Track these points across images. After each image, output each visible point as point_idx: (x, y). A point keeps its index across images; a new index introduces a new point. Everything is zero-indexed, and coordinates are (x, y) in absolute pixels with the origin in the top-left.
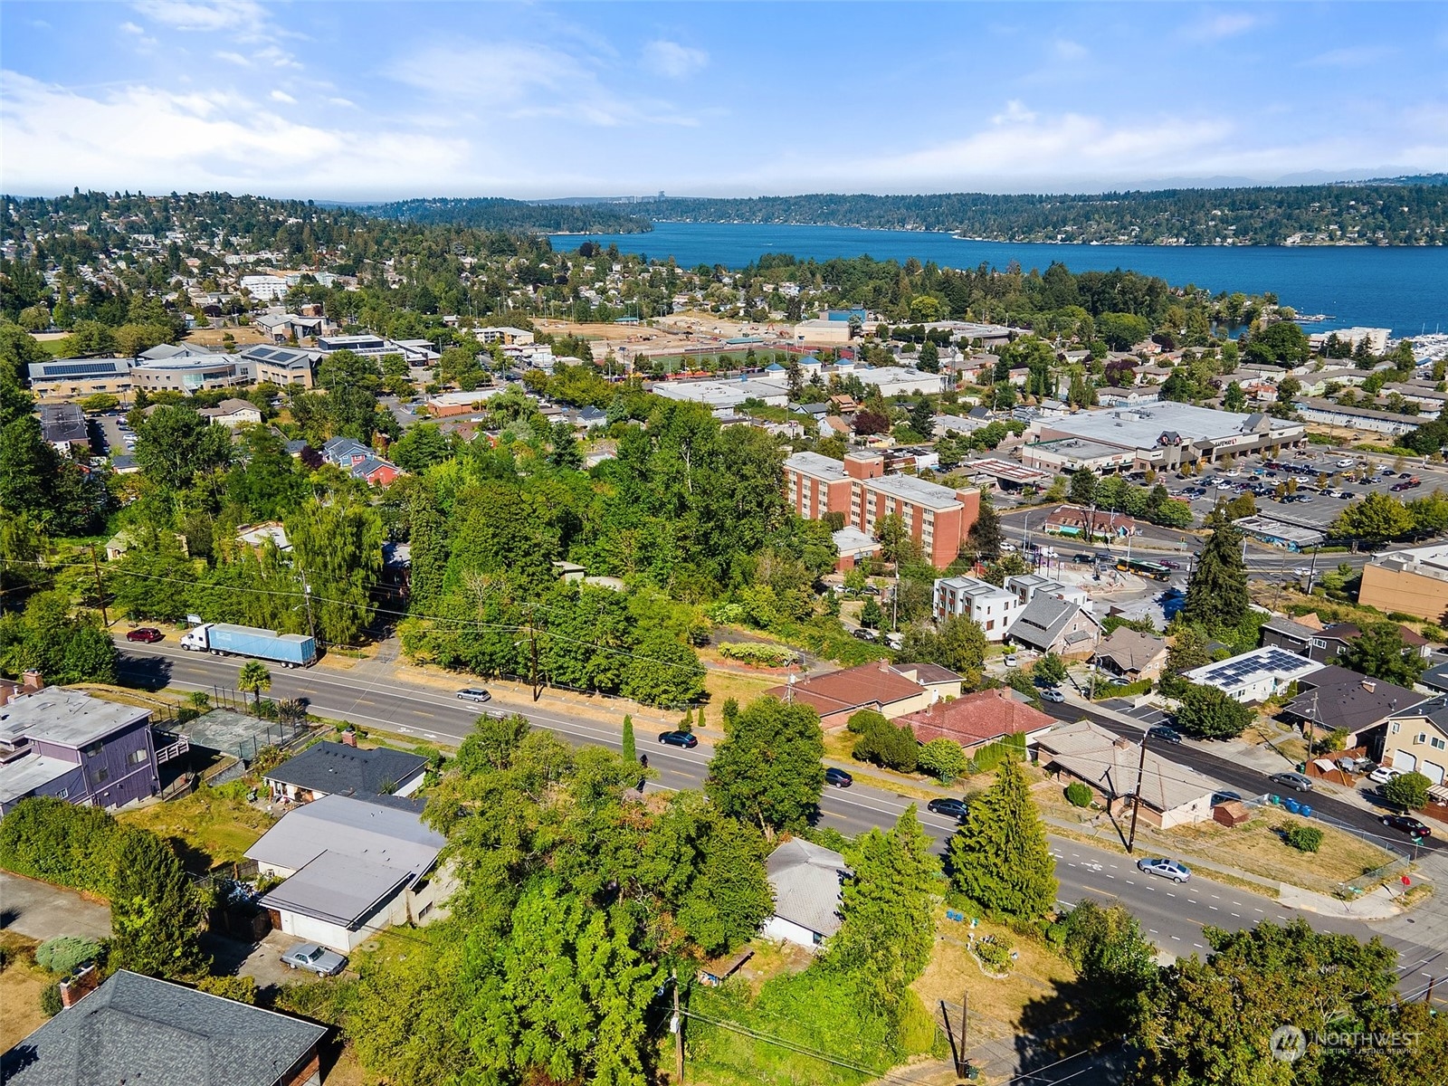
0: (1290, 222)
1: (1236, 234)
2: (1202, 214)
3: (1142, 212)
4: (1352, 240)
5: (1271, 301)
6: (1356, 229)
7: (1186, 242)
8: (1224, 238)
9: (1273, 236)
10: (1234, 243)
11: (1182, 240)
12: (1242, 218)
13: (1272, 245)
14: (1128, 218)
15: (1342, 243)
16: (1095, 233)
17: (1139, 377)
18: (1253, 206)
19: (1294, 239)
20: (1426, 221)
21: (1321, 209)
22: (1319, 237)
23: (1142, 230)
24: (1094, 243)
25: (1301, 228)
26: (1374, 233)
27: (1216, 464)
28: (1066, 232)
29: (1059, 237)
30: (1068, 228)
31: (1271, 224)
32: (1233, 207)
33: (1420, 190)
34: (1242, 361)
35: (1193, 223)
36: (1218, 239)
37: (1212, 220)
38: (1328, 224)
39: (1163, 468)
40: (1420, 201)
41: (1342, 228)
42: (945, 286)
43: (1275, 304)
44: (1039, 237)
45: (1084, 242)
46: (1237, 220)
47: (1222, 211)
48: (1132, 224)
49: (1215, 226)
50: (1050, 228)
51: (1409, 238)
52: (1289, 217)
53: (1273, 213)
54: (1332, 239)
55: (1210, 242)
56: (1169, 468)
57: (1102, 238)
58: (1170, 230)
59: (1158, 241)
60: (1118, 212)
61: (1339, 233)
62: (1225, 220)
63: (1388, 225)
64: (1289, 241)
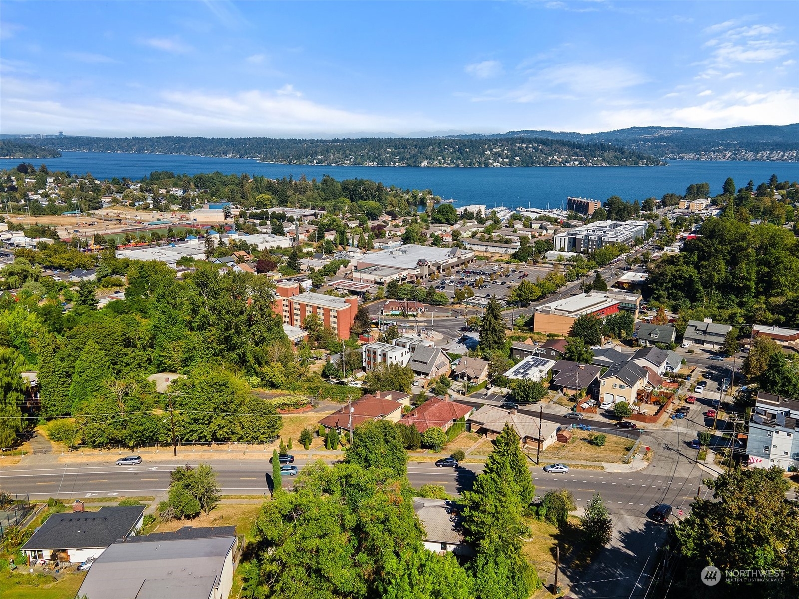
0: (423, 155)
1: (399, 161)
2: (382, 150)
3: (354, 149)
4: (449, 164)
5: (430, 193)
6: (450, 159)
7: (377, 165)
8: (394, 162)
9: (415, 162)
10: (399, 165)
11: (375, 164)
12: (400, 153)
13: (416, 166)
14: (348, 152)
15: (445, 165)
16: (333, 159)
17: (387, 232)
18: (405, 147)
19: (425, 163)
20: (477, 155)
21: (434, 149)
22: (435, 162)
23: (356, 159)
24: (333, 165)
25: (427, 158)
26: (457, 161)
27: (443, 273)
28: (318, 159)
29: (315, 161)
30: (319, 157)
31: (414, 156)
32: (395, 147)
33: (472, 141)
34: (431, 223)
35: (379, 155)
36: (392, 163)
37: (387, 154)
38: (438, 156)
39: (422, 277)
40: (473, 146)
41: (444, 158)
42: (270, 188)
43: (432, 194)
44: (304, 161)
45: (328, 164)
46: (398, 154)
47: (391, 150)
48: (350, 155)
49: (389, 156)
50: (309, 157)
51: (471, 164)
52: (421, 153)
53: (414, 151)
54: (440, 164)
55: (388, 164)
56: (424, 277)
57: (337, 162)
58: (369, 158)
59: (364, 164)
60: (342, 148)
61: (443, 161)
62: (393, 154)
63: (462, 157)
64: (423, 164)
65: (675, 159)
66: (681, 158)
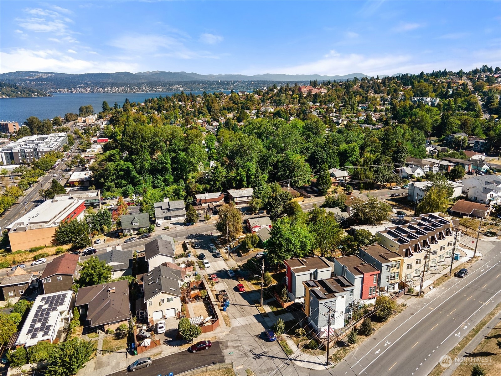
65: (56, 92)
66: (60, 92)
